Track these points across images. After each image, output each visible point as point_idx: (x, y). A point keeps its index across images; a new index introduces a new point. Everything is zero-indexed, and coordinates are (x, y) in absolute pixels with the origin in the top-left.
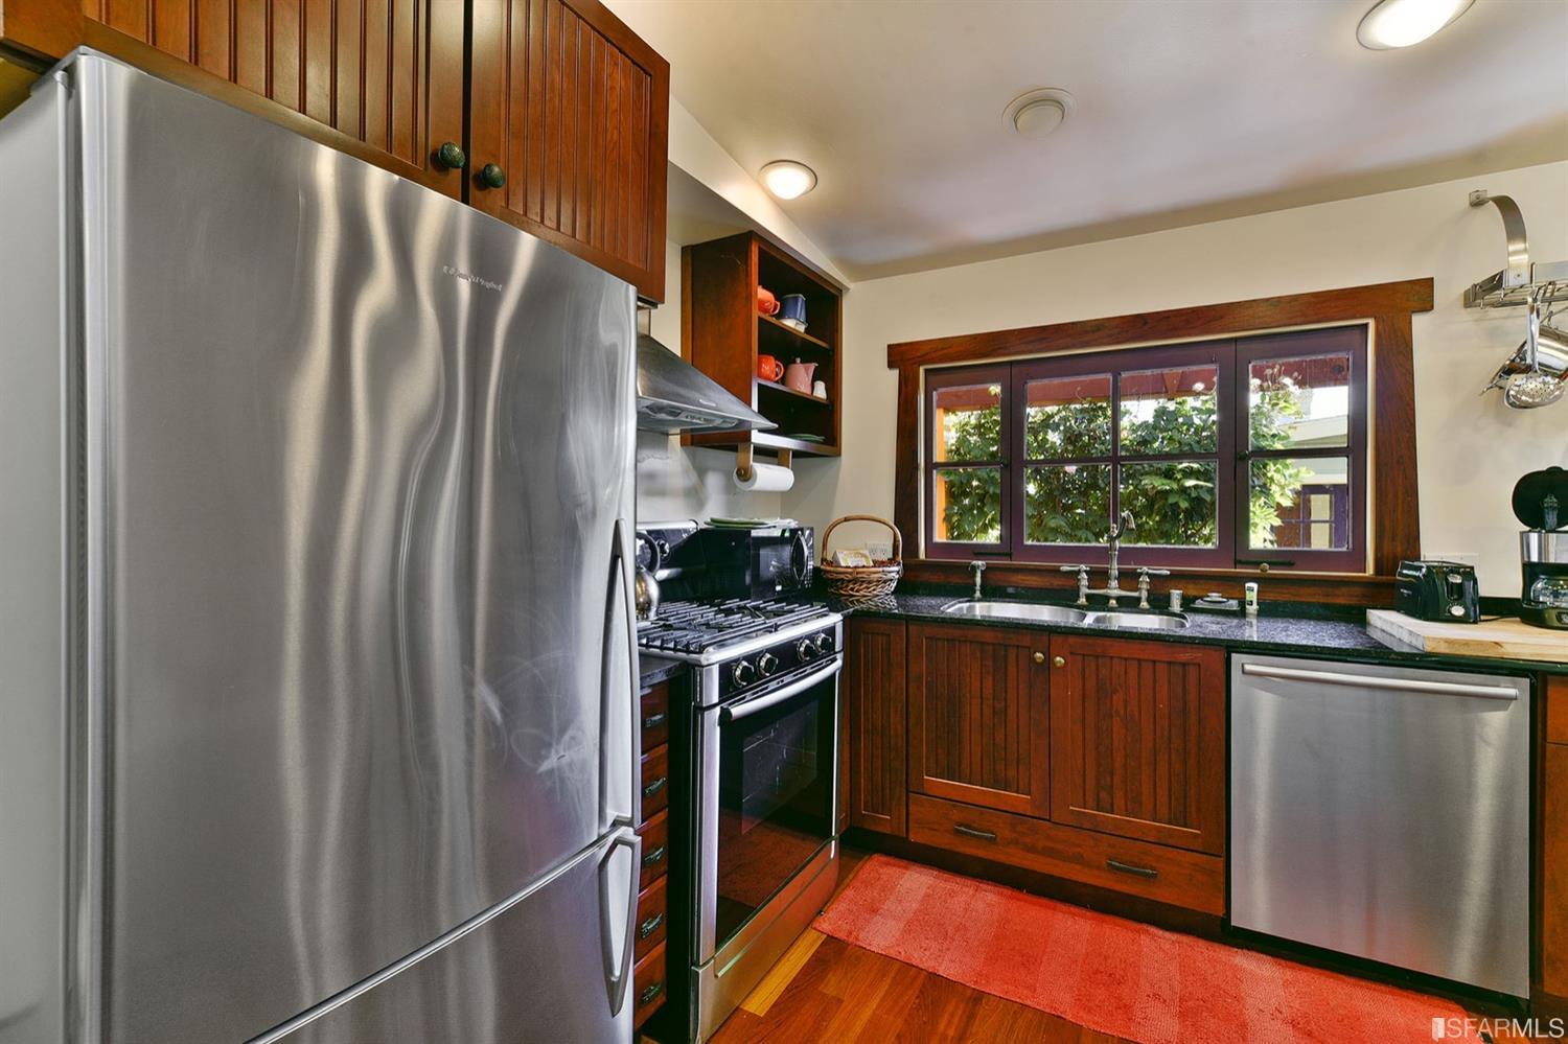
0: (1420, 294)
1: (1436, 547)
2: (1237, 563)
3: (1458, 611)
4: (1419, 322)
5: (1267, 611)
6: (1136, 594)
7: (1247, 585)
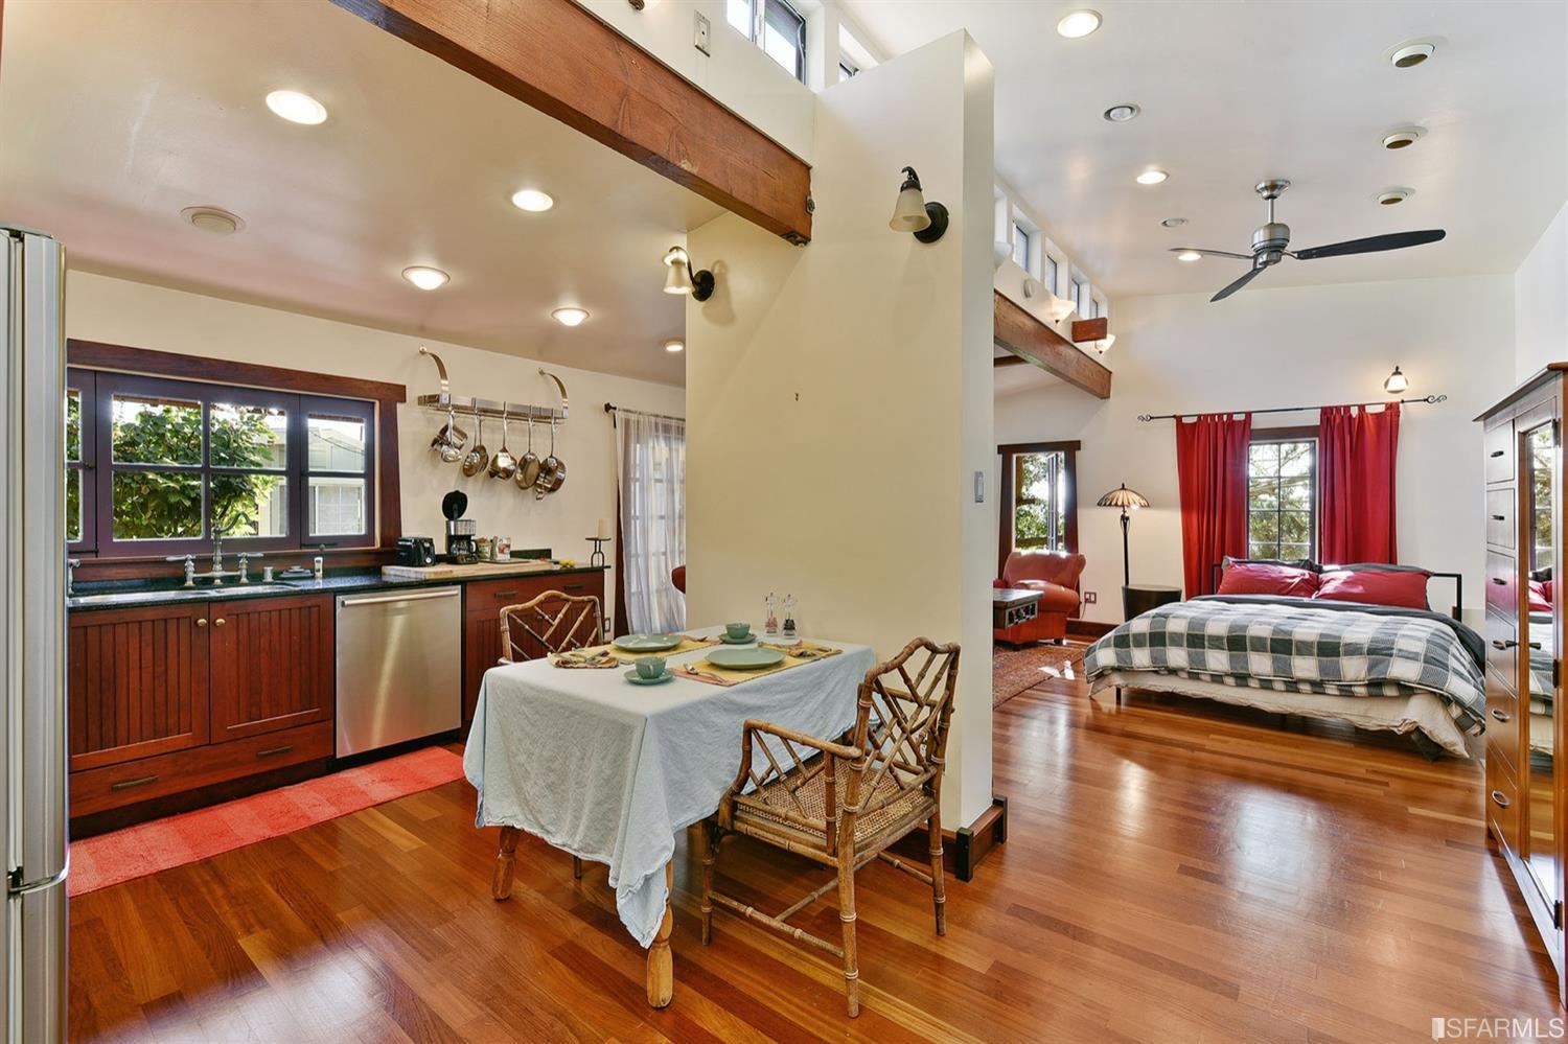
0: (399, 393)
1: (410, 530)
2: (302, 546)
3: (429, 560)
4: (400, 407)
5: (327, 574)
6: (239, 573)
7: (316, 559)
